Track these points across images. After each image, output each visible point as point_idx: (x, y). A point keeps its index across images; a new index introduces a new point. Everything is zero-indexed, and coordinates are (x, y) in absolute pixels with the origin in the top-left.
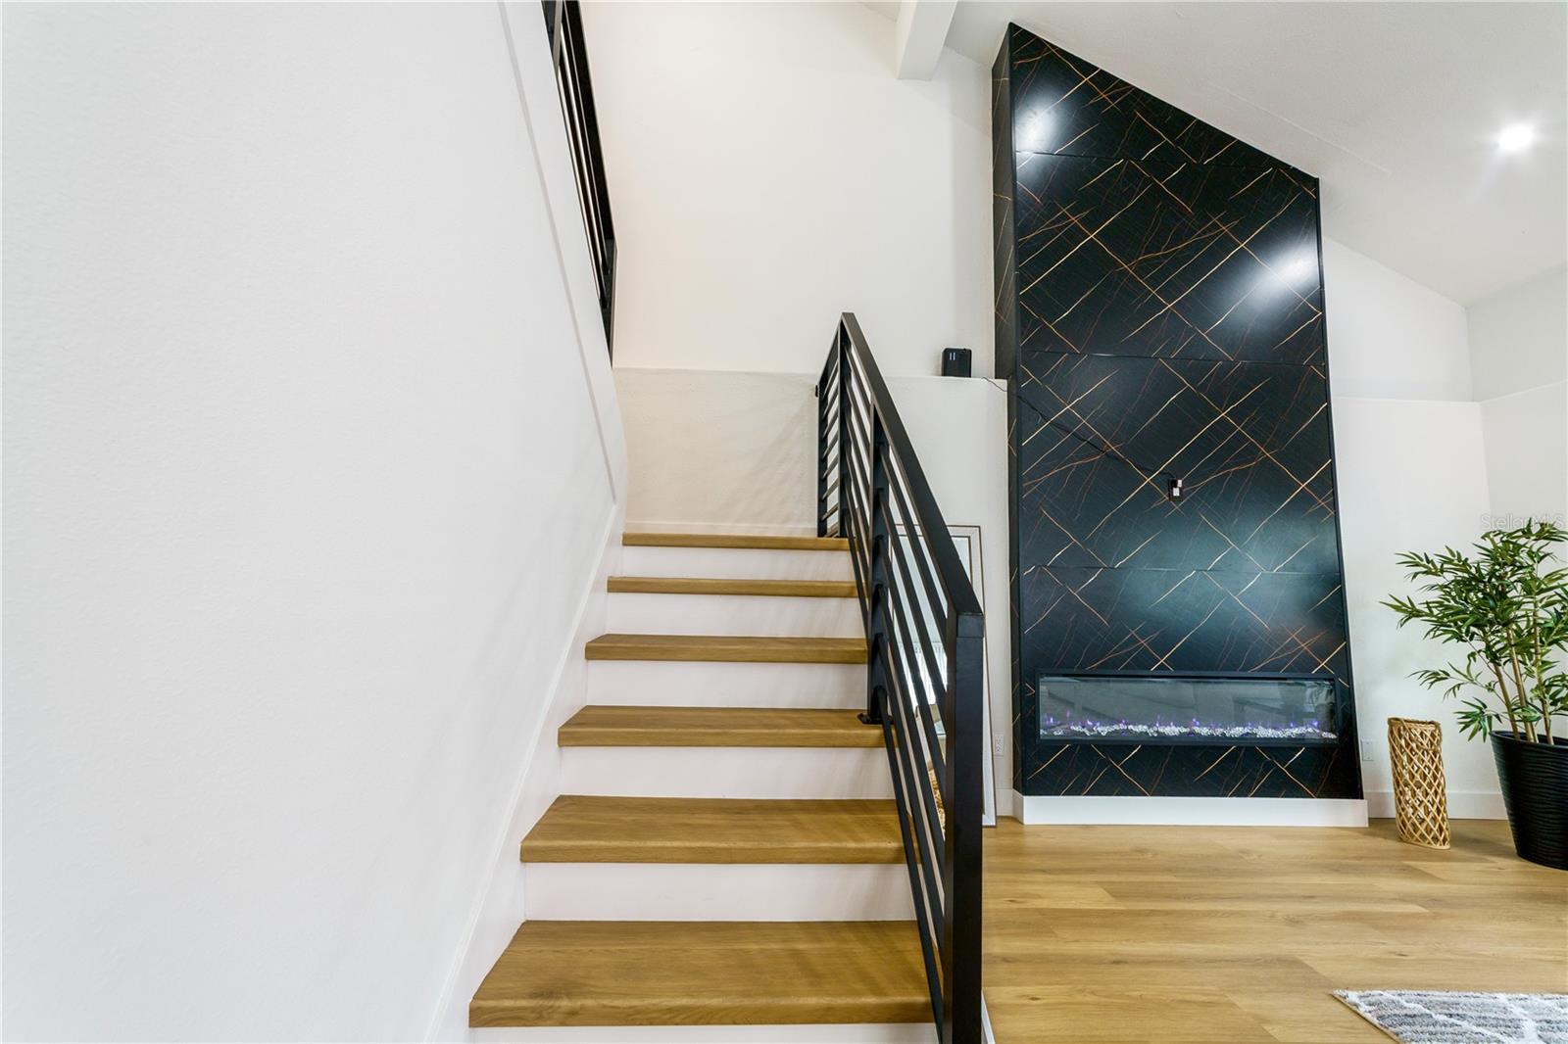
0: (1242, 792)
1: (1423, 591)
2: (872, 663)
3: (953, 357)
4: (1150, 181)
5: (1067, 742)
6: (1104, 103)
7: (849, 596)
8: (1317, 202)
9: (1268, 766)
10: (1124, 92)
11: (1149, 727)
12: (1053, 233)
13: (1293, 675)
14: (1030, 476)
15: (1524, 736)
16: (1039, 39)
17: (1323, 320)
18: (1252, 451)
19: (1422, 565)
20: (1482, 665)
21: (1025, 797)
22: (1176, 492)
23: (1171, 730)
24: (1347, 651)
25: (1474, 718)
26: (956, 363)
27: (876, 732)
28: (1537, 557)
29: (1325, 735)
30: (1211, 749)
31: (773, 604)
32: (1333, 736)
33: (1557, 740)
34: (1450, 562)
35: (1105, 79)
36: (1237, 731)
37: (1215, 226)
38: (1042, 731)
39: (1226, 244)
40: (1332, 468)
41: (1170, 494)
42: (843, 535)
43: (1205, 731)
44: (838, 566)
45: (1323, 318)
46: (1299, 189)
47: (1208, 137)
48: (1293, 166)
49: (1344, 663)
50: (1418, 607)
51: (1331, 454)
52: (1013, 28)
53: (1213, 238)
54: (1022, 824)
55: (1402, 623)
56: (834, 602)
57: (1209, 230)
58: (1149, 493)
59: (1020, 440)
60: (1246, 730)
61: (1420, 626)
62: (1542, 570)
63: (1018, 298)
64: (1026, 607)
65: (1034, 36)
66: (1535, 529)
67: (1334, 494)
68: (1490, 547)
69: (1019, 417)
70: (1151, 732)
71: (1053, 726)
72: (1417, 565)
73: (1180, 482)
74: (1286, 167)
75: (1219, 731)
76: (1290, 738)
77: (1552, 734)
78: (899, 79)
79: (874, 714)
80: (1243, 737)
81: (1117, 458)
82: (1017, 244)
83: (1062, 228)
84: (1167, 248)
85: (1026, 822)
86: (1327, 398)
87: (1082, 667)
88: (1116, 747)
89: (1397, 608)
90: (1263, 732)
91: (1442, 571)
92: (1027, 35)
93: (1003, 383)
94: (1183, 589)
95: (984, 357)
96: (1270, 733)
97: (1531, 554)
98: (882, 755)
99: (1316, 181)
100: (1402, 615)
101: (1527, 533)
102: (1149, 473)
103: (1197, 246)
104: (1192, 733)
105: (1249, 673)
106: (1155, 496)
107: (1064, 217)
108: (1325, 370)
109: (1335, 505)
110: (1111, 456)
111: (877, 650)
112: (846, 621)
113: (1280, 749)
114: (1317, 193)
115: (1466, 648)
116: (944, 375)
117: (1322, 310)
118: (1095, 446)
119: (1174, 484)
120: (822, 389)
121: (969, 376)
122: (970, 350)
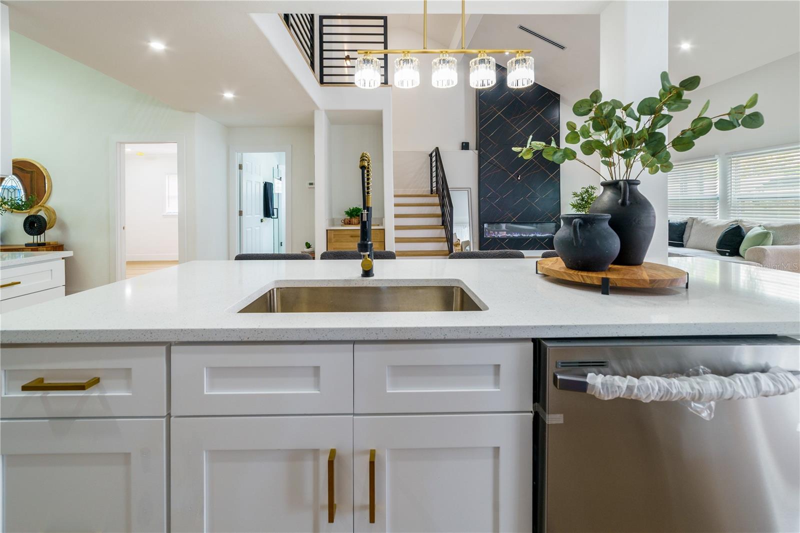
0: (533, 249)
2: (442, 217)
3: (464, 144)
4: (516, 97)
5: (491, 238)
7: (438, 206)
8: (559, 101)
9: (540, 243)
12: (489, 113)
13: (547, 221)
14: (483, 176)
18: (539, 167)
19: (575, 195)
22: (519, 178)
23: (516, 235)
24: (560, 215)
26: (465, 146)
27: (443, 227)
29: (553, 236)
30: (526, 239)
31: (424, 208)
34: (580, 194)
38: (485, 236)
39: (535, 113)
40: (559, 171)
41: (517, 179)
42: (437, 194)
43: (524, 235)
44: (436, 200)
45: (559, 132)
46: (555, 98)
48: (554, 91)
49: (559, 219)
51: (559, 167)
53: (531, 112)
56: (436, 207)
57: (531, 109)
58: (512, 179)
59: (481, 167)
63: (480, 130)
64: (481, 208)
66: (591, 187)
67: (560, 177)
68: (586, 191)
69: (480, 161)
71: (487, 236)
73: (520, 176)
74: (552, 91)
75: (528, 235)
76: (545, 237)
79: (443, 224)
80: (533, 236)
81: (505, 170)
82: (479, 117)
83: (492, 111)
84: (519, 115)
87: (494, 221)
88: (503, 239)
89: (572, 205)
90: (538, 235)
91: (579, 196)
93: (477, 151)
94: (520, 202)
95: (473, 144)
96: (540, 235)
98: (444, 230)
99: (559, 96)
101: (589, 188)
102: (512, 173)
103: (526, 115)
104: (522, 236)
105: (536, 222)
106: (514, 179)
107: (492, 108)
109: (559, 180)
110: (503, 170)
111: (443, 215)
112: (438, 210)
113: (543, 239)
114: (559, 99)
116: (462, 149)
117: (559, 130)
118: (499, 168)
119: (518, 177)
120: (431, 155)
121: (468, 149)
122: (468, 143)
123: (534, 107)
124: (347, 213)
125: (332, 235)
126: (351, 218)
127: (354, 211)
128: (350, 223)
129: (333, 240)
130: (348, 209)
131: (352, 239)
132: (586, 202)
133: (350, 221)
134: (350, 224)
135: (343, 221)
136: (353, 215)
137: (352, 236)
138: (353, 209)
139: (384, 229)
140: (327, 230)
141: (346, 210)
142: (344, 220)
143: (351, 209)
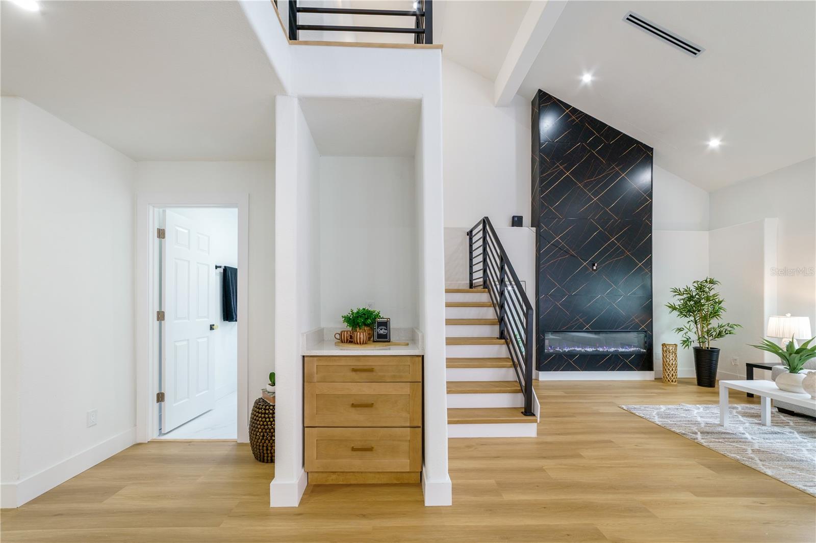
0: (613, 369)
1: (677, 301)
2: (500, 325)
3: (516, 219)
4: (590, 151)
5: (554, 354)
6: (574, 120)
7: (490, 306)
8: (652, 157)
9: (622, 361)
10: (581, 116)
11: (583, 348)
12: (553, 173)
13: (632, 330)
14: (543, 264)
15: (702, 348)
16: (550, 95)
17: (651, 203)
18: (622, 252)
19: (677, 292)
20: (692, 324)
21: (540, 372)
22: (595, 268)
23: (589, 350)
24: (652, 322)
25: (686, 342)
26: (517, 222)
27: (503, 341)
28: (710, 289)
29: (642, 350)
30: (603, 355)
32: (645, 351)
33: (711, 348)
34: (686, 291)
35: (575, 111)
36: (612, 350)
37: (614, 168)
38: (546, 351)
39: (617, 175)
40: (651, 258)
41: (593, 269)
42: (484, 288)
43: (601, 350)
45: (652, 202)
46: (646, 152)
47: (612, 133)
48: (644, 143)
49: (650, 326)
50: (676, 306)
51: (651, 253)
52: (540, 91)
53: (612, 172)
54: (538, 380)
55: (670, 312)
56: (485, 308)
57: (611, 169)
58: (585, 268)
59: (540, 251)
60: (616, 349)
61: (676, 313)
62: (712, 293)
63: (540, 198)
64: (541, 309)
65: (548, 94)
66: (708, 280)
67: (651, 267)
68: (697, 286)
69: (540, 242)
70: (583, 350)
71: (548, 349)
72: (676, 292)
73: (596, 264)
74: (641, 143)
75: (607, 350)
76: (630, 352)
77: (710, 346)
78: (496, 107)
79: (502, 336)
80: (614, 351)
81: (574, 256)
82: (540, 178)
83: (557, 171)
84: (595, 177)
85: (540, 380)
86: (651, 232)
87: (560, 329)
88: (571, 355)
89: (670, 307)
90: (621, 350)
91: (684, 294)
92: (545, 94)
93: (534, 229)
94: (596, 302)
95: (527, 219)
96: (623, 350)
97: (709, 288)
98: (505, 346)
99: (652, 149)
100: (671, 309)
101: (706, 281)
102: (585, 261)
103: (605, 177)
104: (597, 350)
105: (617, 330)
106: (587, 269)
107: (557, 167)
108: (651, 222)
109: (651, 271)
110: (572, 255)
111: (501, 320)
112: (490, 313)
113: (627, 355)
114: (652, 154)
115: (688, 319)
116: (513, 226)
117: (651, 199)
118: (567, 252)
119: (594, 265)
120: (470, 234)
121: (522, 226)
122: (522, 217)
123: (617, 166)
124: (348, 320)
125: (313, 367)
126: (354, 330)
127: (361, 317)
128: (351, 340)
129: (316, 378)
130: (347, 313)
131: (355, 376)
132: (696, 303)
133: (351, 337)
134: (351, 342)
135: (338, 336)
136: (358, 324)
137: (355, 370)
138: (358, 312)
139: (423, 356)
140: (304, 356)
141: (345, 315)
142: (341, 335)
143: (355, 311)
